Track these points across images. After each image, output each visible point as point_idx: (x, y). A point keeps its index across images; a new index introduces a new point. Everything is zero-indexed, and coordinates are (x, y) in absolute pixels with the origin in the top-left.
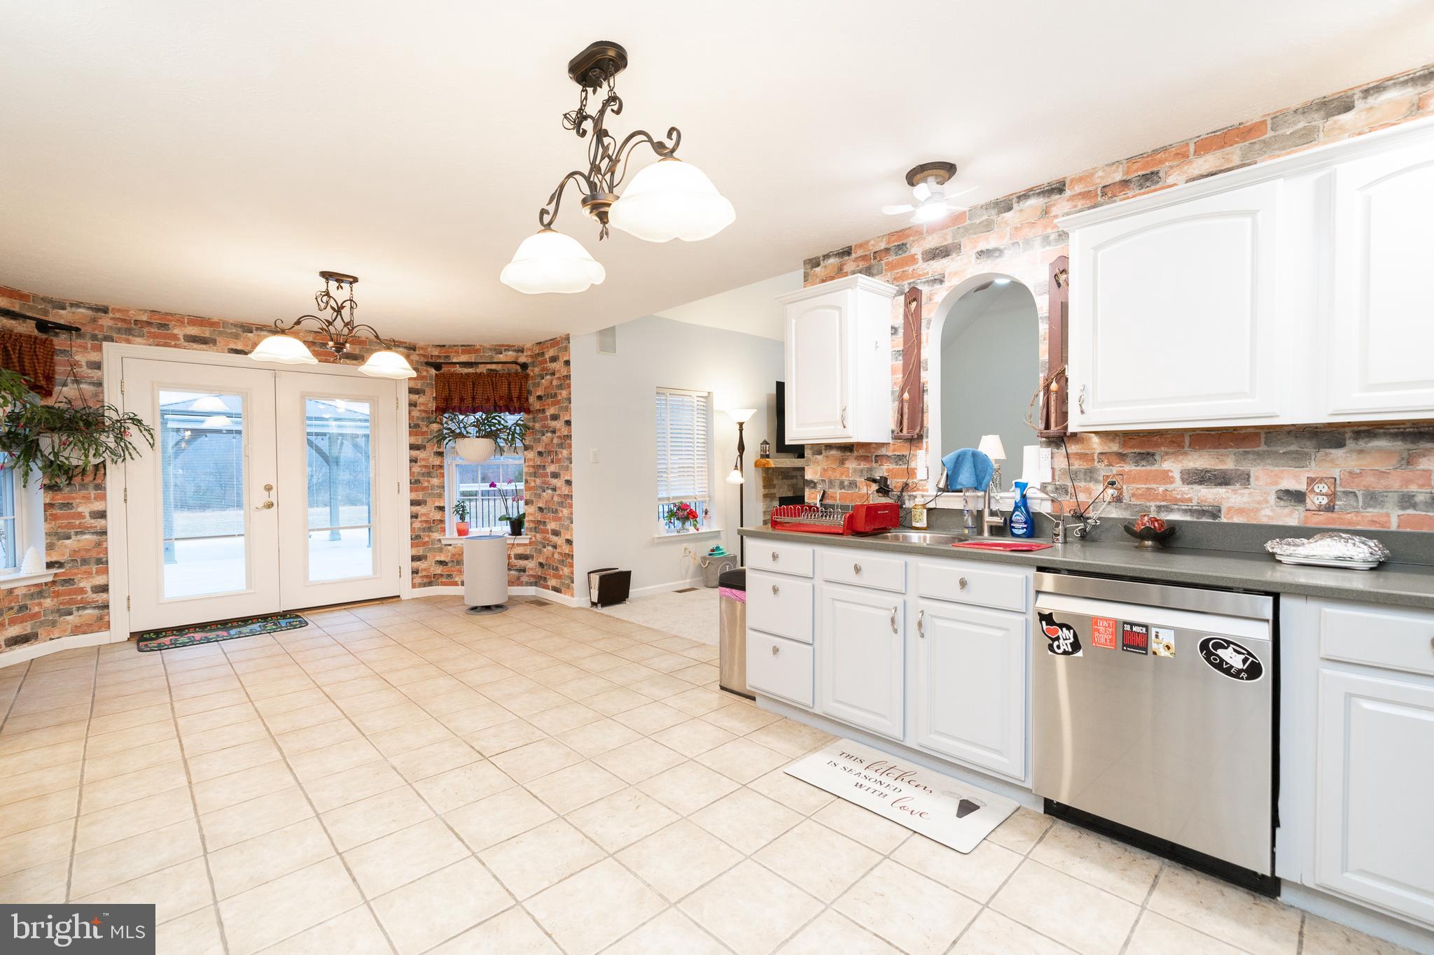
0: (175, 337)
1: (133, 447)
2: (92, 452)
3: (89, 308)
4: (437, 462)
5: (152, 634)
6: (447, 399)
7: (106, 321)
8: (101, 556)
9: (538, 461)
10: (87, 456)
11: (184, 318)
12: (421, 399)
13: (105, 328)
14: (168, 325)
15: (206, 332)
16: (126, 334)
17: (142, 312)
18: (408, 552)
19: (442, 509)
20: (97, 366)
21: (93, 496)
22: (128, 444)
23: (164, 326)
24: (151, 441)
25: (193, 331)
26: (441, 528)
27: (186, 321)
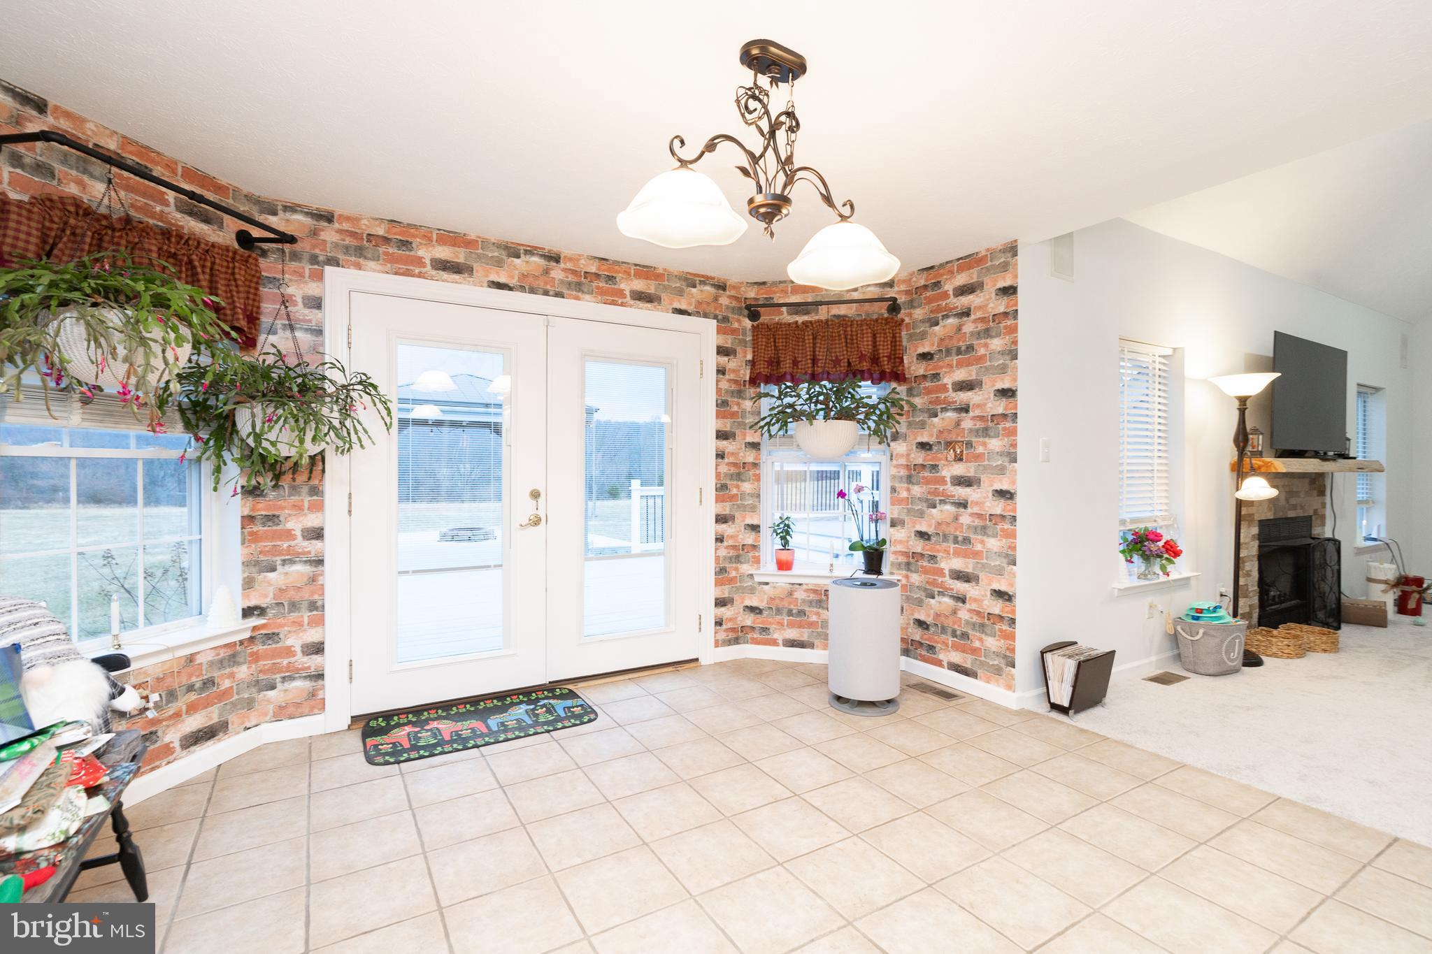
0: (419, 262)
1: (363, 428)
2: (309, 435)
3: (307, 214)
4: (750, 457)
5: (380, 719)
6: (775, 362)
7: (329, 235)
8: (316, 597)
9: (919, 457)
10: (302, 441)
11: (431, 232)
12: (731, 363)
13: (329, 245)
14: (411, 243)
15: (460, 256)
16: (355, 256)
17: (377, 222)
18: (711, 592)
19: (755, 528)
20: (316, 303)
21: (306, 505)
22: (355, 421)
23: (405, 244)
24: (388, 420)
25: (443, 253)
26: (754, 557)
27: (435, 236)
